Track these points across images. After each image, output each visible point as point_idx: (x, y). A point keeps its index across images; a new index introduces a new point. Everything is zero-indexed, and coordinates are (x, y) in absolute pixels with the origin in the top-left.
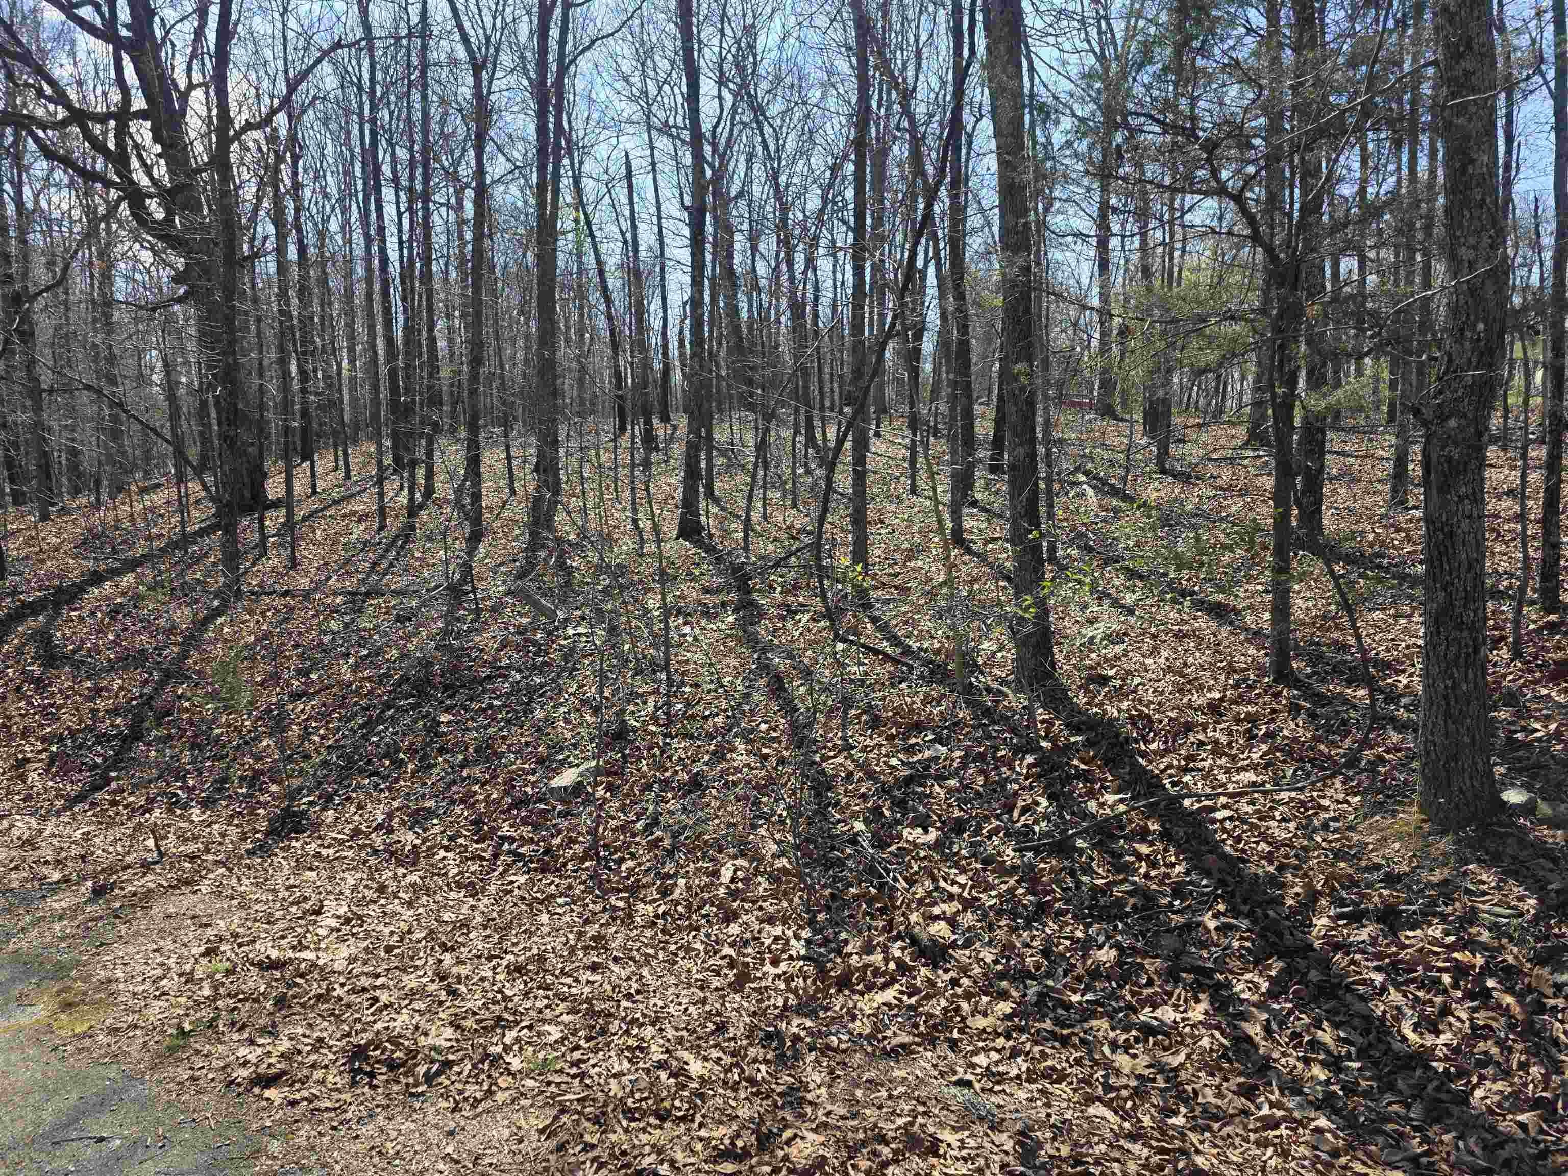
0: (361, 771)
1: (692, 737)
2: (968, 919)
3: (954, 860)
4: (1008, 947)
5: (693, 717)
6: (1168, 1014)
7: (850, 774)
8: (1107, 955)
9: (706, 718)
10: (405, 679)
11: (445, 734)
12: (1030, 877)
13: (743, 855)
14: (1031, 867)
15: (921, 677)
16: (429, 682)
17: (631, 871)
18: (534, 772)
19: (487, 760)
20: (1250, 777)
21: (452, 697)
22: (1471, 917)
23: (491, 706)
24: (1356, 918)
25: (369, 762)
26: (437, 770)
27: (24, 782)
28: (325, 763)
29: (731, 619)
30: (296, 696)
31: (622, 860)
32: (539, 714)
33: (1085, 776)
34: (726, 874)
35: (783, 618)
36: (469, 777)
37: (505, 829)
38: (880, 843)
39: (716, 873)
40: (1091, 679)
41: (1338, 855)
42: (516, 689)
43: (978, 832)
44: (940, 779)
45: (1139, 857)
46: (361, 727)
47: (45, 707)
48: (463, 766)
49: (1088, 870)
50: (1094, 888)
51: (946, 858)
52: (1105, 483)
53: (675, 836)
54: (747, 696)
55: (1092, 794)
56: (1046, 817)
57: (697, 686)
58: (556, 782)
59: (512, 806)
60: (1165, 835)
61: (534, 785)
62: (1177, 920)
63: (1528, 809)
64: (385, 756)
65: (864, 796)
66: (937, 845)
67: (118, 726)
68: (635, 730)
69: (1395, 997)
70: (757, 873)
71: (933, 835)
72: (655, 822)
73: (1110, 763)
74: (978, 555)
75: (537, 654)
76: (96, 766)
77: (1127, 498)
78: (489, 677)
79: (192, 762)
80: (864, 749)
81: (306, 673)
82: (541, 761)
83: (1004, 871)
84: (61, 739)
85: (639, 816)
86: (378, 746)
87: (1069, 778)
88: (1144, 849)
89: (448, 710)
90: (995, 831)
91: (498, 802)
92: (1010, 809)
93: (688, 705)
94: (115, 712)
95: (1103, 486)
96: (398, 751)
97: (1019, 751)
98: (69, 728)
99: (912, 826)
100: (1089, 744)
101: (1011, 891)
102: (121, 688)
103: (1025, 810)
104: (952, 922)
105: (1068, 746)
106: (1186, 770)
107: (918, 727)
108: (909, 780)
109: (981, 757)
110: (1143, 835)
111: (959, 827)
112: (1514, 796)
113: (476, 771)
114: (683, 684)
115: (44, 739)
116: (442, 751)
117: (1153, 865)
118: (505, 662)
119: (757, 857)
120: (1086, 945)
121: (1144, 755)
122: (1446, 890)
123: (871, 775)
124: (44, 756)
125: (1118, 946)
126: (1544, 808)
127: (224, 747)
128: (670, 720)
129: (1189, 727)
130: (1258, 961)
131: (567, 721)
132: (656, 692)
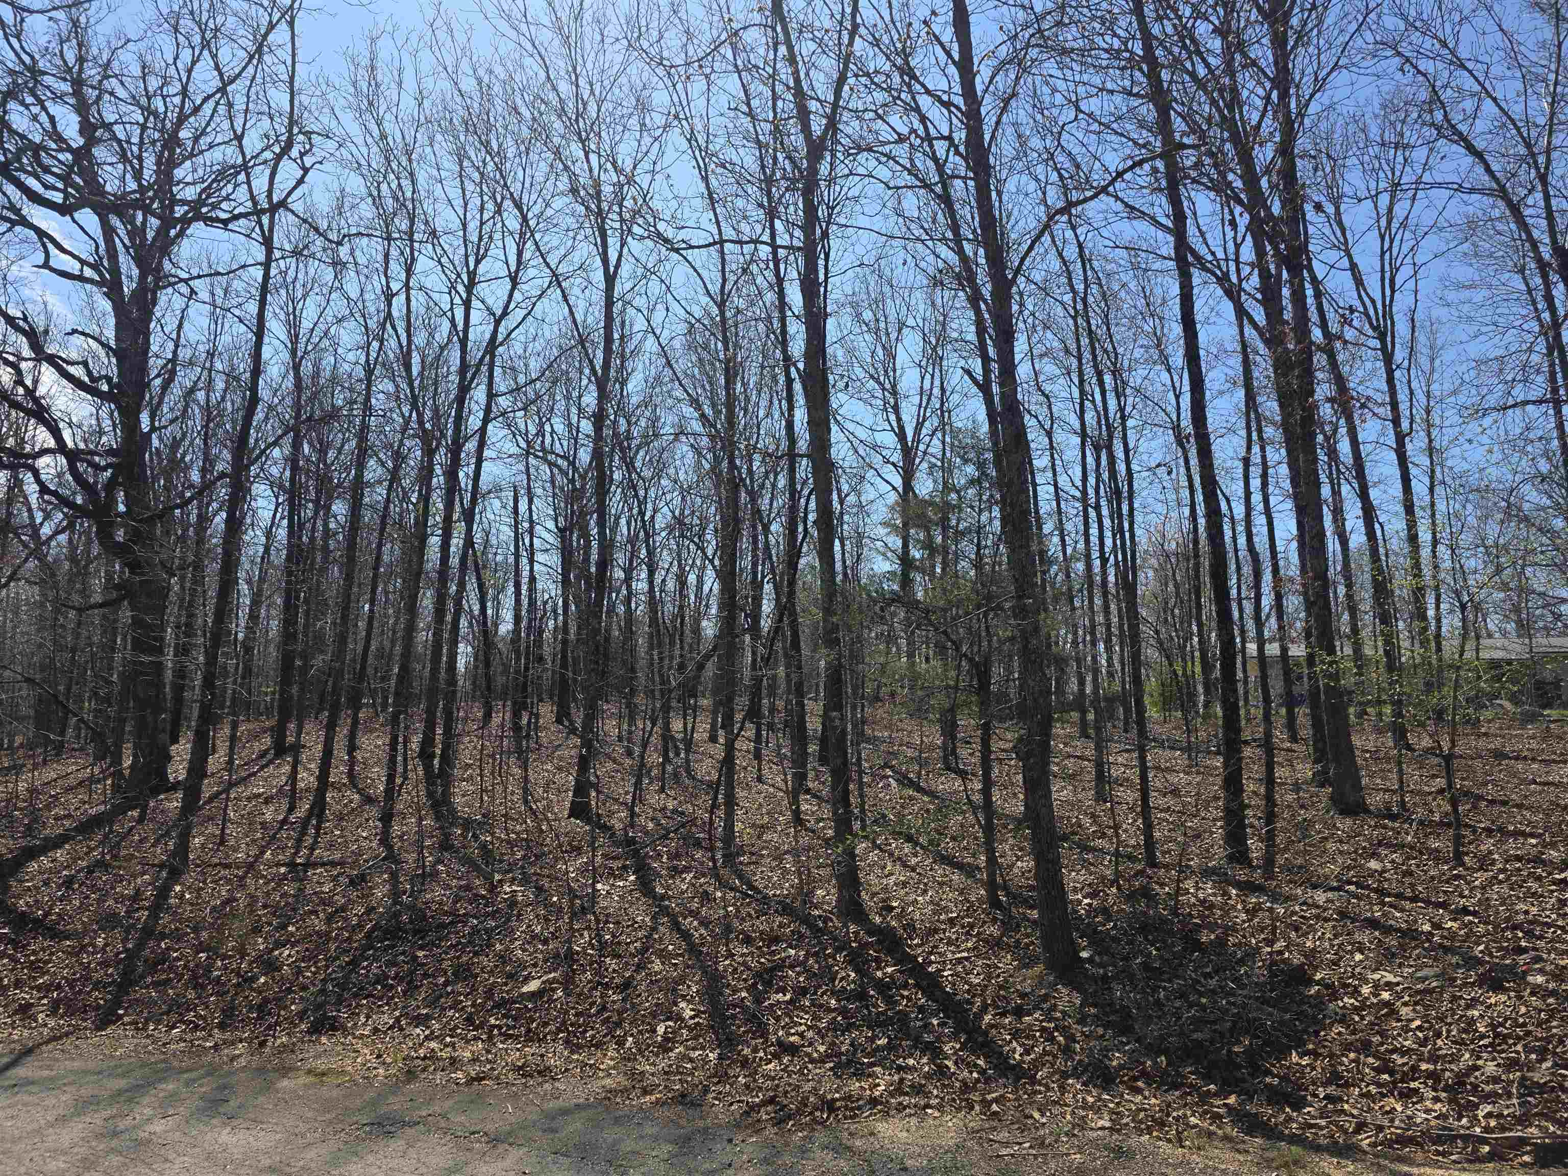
0: (356, 995)
1: (619, 956)
2: (810, 1034)
3: (802, 1009)
4: (833, 1044)
5: (619, 943)
6: (911, 1062)
7: (735, 969)
8: (883, 1041)
9: (628, 944)
10: (373, 929)
11: (424, 964)
12: (843, 1011)
13: (668, 1019)
14: (845, 1007)
15: (776, 911)
16: (400, 929)
17: (593, 1037)
18: (506, 984)
19: (465, 979)
20: (965, 954)
21: (422, 938)
22: (1054, 1008)
23: (459, 943)
24: (1003, 1015)
25: (362, 989)
26: (424, 988)
27: (36, 1021)
28: (323, 991)
29: (632, 878)
30: (279, 945)
31: (585, 1031)
32: (498, 947)
33: (877, 960)
34: (661, 1029)
35: (672, 877)
36: (453, 992)
37: (493, 1021)
38: (758, 1001)
39: (654, 1031)
40: (882, 908)
41: (1001, 987)
42: (475, 931)
43: (815, 993)
44: (792, 967)
45: (903, 997)
46: (348, 964)
47: (32, 963)
48: (446, 984)
49: (876, 1006)
50: (879, 1013)
51: (797, 1008)
52: (905, 777)
53: (620, 1013)
54: (654, 929)
55: (879, 968)
56: (854, 982)
57: (618, 923)
58: (525, 989)
59: (493, 1007)
60: (917, 985)
61: (507, 992)
62: (919, 1024)
63: (1090, 960)
64: (378, 982)
65: (745, 980)
66: (791, 1001)
67: (112, 975)
68: (578, 953)
69: (1015, 1044)
70: (680, 1028)
71: (788, 997)
72: (604, 1008)
73: (889, 952)
74: (813, 831)
75: (486, 906)
76: (98, 1007)
77: (919, 789)
78: (451, 923)
79: (199, 998)
80: (743, 955)
81: (284, 927)
82: (510, 976)
83: (829, 1010)
84: (59, 987)
85: (592, 1004)
86: (367, 976)
87: (867, 961)
88: (906, 993)
89: (421, 948)
90: (823, 994)
91: (482, 1005)
92: (833, 980)
93: (614, 936)
94: (105, 964)
95: (904, 780)
96: (387, 977)
97: (838, 950)
98: (63, 978)
99: (777, 992)
100: (879, 942)
101: (835, 1018)
102: (106, 945)
103: (842, 979)
104: (801, 1035)
105: (867, 943)
106: (931, 953)
107: (776, 940)
108: (773, 969)
109: (816, 954)
110: (905, 986)
111: (803, 992)
112: (1084, 954)
113: (459, 987)
114: (607, 922)
115: (39, 988)
116: (425, 975)
117: (909, 999)
118: (462, 912)
119: (679, 1018)
120: (872, 1040)
121: (910, 946)
122: (1045, 998)
123: (749, 968)
124: (45, 1001)
125: (889, 1037)
126: (1097, 958)
127: (224, 985)
128: (603, 945)
129: (936, 931)
130: (955, 1036)
131: (524, 950)
132: (588, 928)
